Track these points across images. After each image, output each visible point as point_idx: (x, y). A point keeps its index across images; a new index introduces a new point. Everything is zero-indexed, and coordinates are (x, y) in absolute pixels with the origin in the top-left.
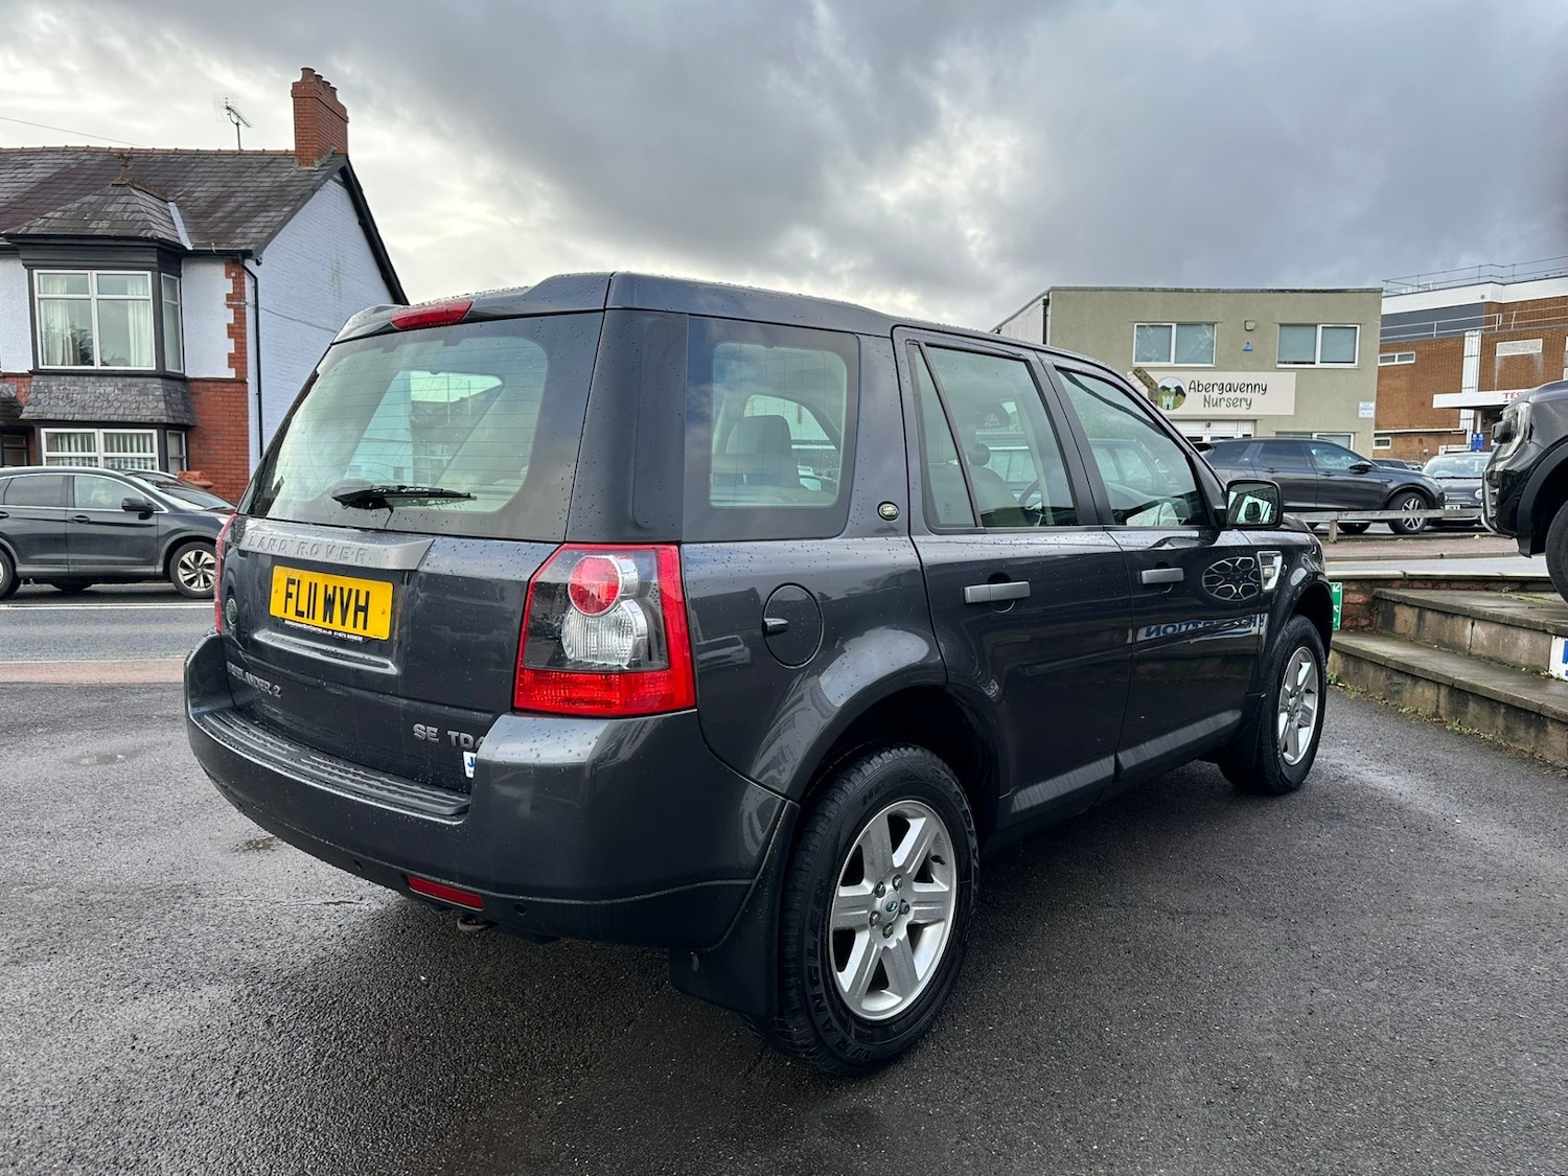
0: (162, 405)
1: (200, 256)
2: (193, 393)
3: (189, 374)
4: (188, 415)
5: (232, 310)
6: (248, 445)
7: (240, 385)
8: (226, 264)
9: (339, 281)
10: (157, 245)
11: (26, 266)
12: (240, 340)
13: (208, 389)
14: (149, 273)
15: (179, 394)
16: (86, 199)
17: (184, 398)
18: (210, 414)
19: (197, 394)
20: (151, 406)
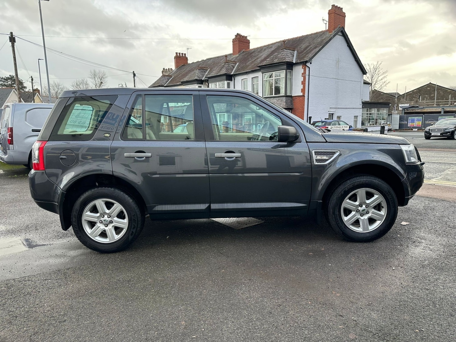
0: (285, 104)
1: (297, 64)
2: (293, 100)
3: (293, 95)
4: (291, 106)
5: (303, 77)
6: (304, 113)
7: (303, 97)
8: (302, 65)
9: (338, 64)
10: (286, 63)
11: (262, 73)
12: (304, 85)
13: (296, 99)
14: (284, 71)
15: (290, 100)
16: (275, 54)
17: (291, 101)
18: (297, 105)
19: (294, 100)
20: (283, 104)
